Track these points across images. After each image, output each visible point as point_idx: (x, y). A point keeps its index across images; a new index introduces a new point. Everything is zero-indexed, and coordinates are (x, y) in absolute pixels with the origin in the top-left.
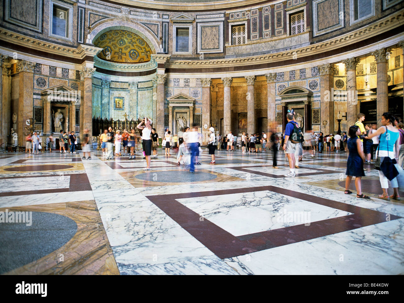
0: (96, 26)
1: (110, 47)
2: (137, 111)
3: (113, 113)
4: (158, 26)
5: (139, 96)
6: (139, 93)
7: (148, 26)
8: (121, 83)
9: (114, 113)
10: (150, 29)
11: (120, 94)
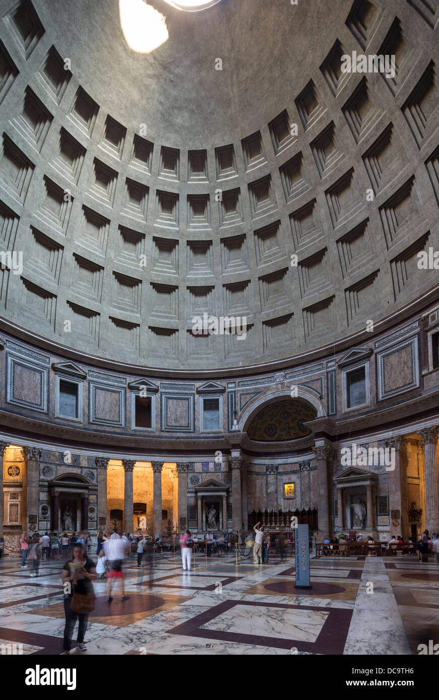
0: (248, 407)
1: (274, 425)
2: (310, 497)
3: (282, 503)
4: (322, 381)
5: (311, 478)
6: (312, 473)
7: (309, 385)
8: (290, 465)
9: (284, 503)
10: (312, 388)
11: (290, 479)
